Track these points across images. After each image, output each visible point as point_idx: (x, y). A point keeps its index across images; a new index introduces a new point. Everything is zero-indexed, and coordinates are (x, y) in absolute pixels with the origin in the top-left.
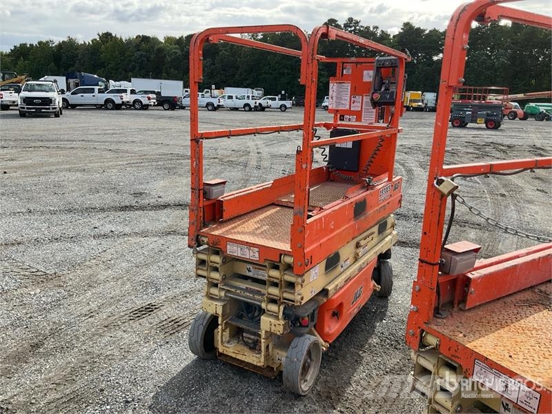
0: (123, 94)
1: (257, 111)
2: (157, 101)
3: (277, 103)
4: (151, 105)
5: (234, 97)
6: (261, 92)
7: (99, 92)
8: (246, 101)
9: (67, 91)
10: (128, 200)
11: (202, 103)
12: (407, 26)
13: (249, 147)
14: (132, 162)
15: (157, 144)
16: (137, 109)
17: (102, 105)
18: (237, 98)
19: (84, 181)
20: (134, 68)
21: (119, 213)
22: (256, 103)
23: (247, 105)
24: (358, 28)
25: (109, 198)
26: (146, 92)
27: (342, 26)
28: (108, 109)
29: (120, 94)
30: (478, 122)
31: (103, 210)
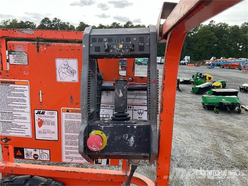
12: (82, 23)
24: (59, 23)
27: (52, 21)
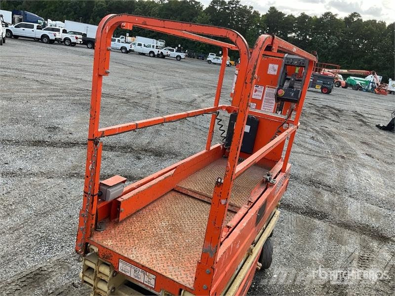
0: (56, 33)
1: (159, 57)
2: (83, 40)
3: (175, 54)
4: (78, 43)
5: (143, 45)
6: (163, 43)
7: (37, 29)
8: (151, 49)
9: (12, 23)
10: (42, 134)
11: (118, 47)
12: (273, 9)
13: (151, 91)
14: (53, 94)
15: (76, 79)
16: (66, 45)
17: (39, 39)
18: (145, 46)
19: (8, 110)
20: (69, 12)
21: (31, 148)
22: (159, 51)
23: (151, 52)
24: (238, 6)
25: (26, 130)
26: (75, 33)
27: (227, 3)
28: (43, 42)
29: (54, 32)
30: (316, 87)
31: (17, 143)
